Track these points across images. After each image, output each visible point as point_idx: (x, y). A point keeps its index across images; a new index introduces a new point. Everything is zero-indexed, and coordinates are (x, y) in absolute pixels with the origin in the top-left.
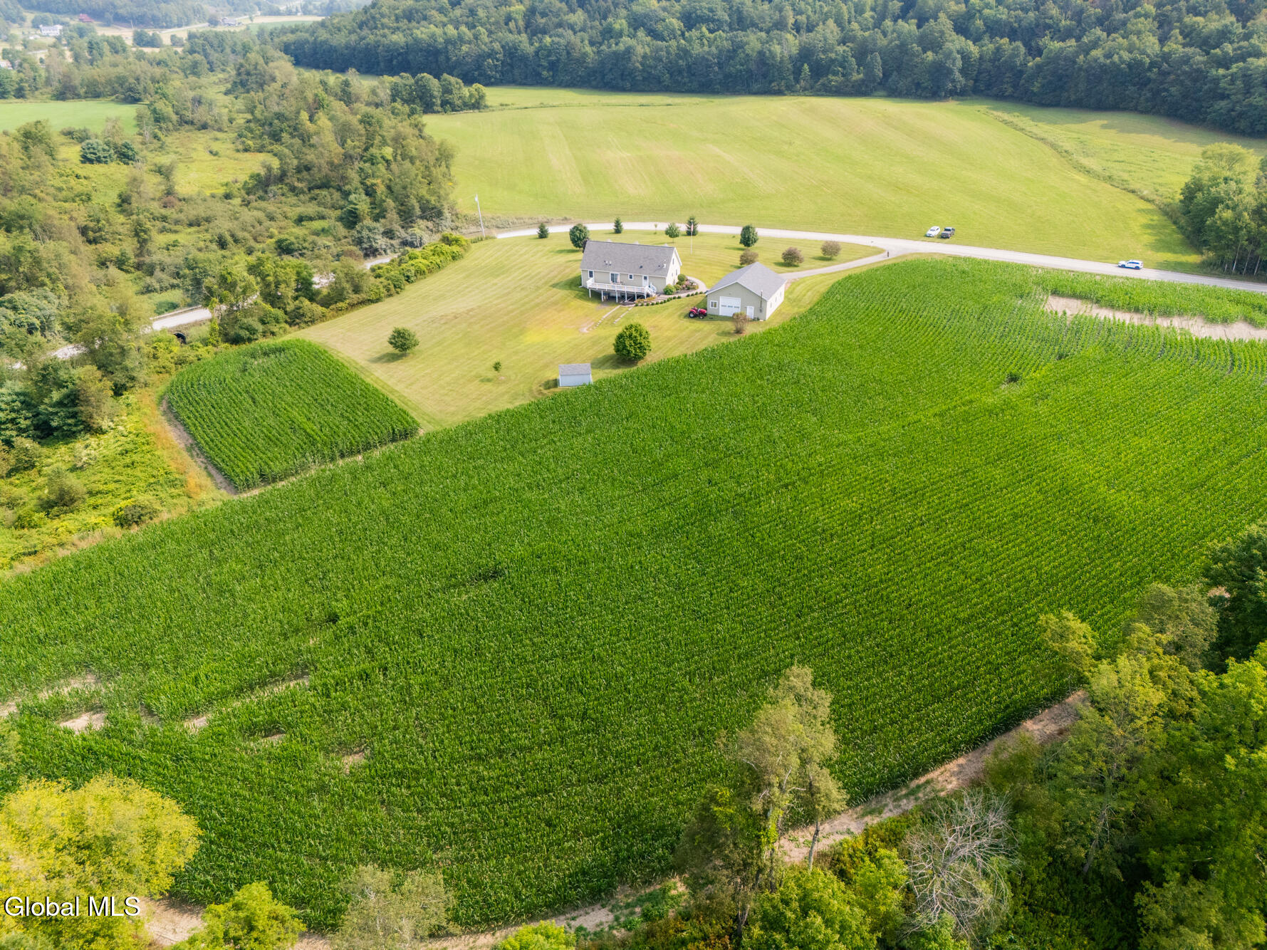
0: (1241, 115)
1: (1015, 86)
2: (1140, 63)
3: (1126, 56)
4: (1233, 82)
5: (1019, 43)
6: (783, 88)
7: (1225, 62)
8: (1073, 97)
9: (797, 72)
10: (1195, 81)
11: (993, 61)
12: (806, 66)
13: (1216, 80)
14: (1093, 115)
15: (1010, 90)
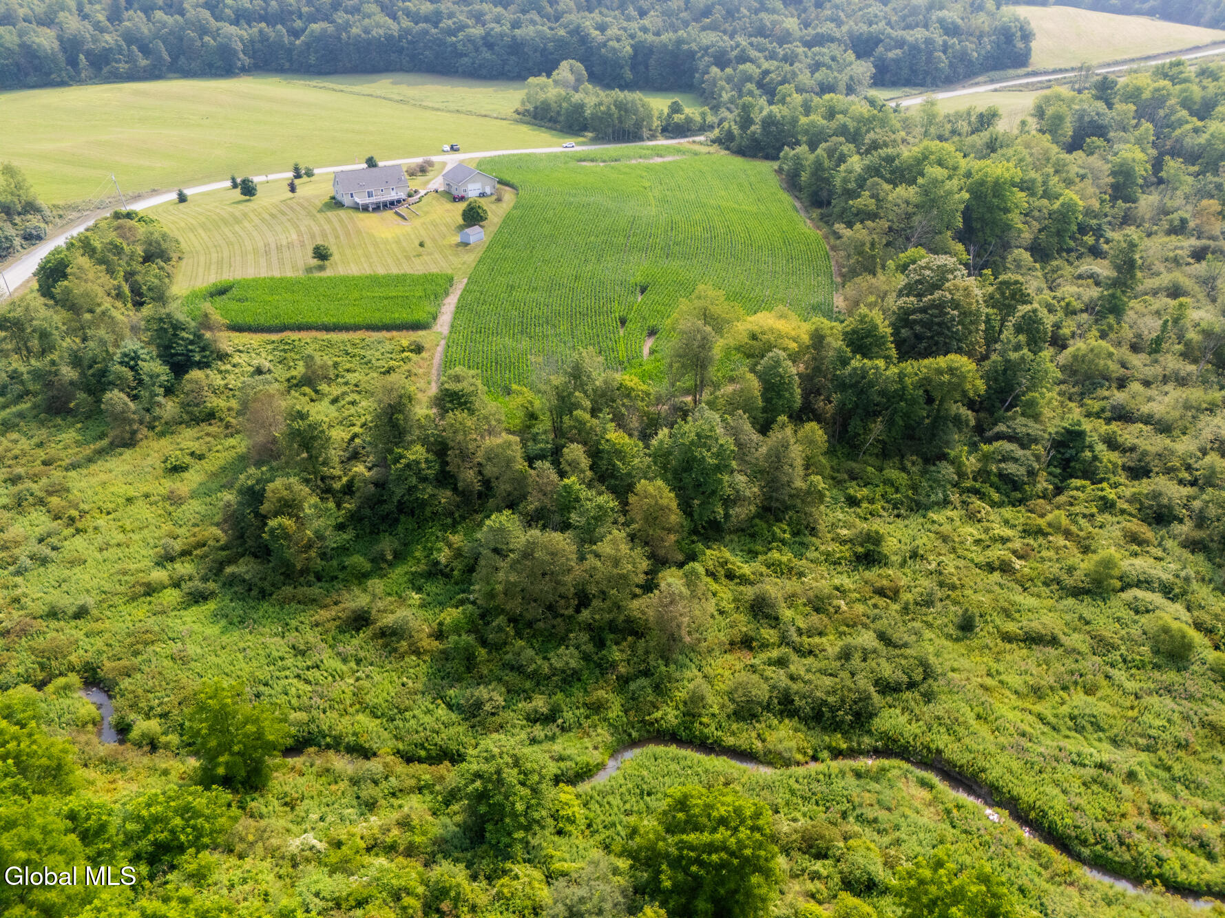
0: (480, 66)
1: (290, 61)
2: (392, 36)
3: (381, 32)
4: (464, 45)
5: (279, 27)
6: (66, 79)
7: (452, 32)
8: (348, 65)
9: (73, 62)
10: (439, 46)
11: (262, 42)
12: (82, 56)
13: (453, 45)
14: (374, 77)
15: (287, 65)
